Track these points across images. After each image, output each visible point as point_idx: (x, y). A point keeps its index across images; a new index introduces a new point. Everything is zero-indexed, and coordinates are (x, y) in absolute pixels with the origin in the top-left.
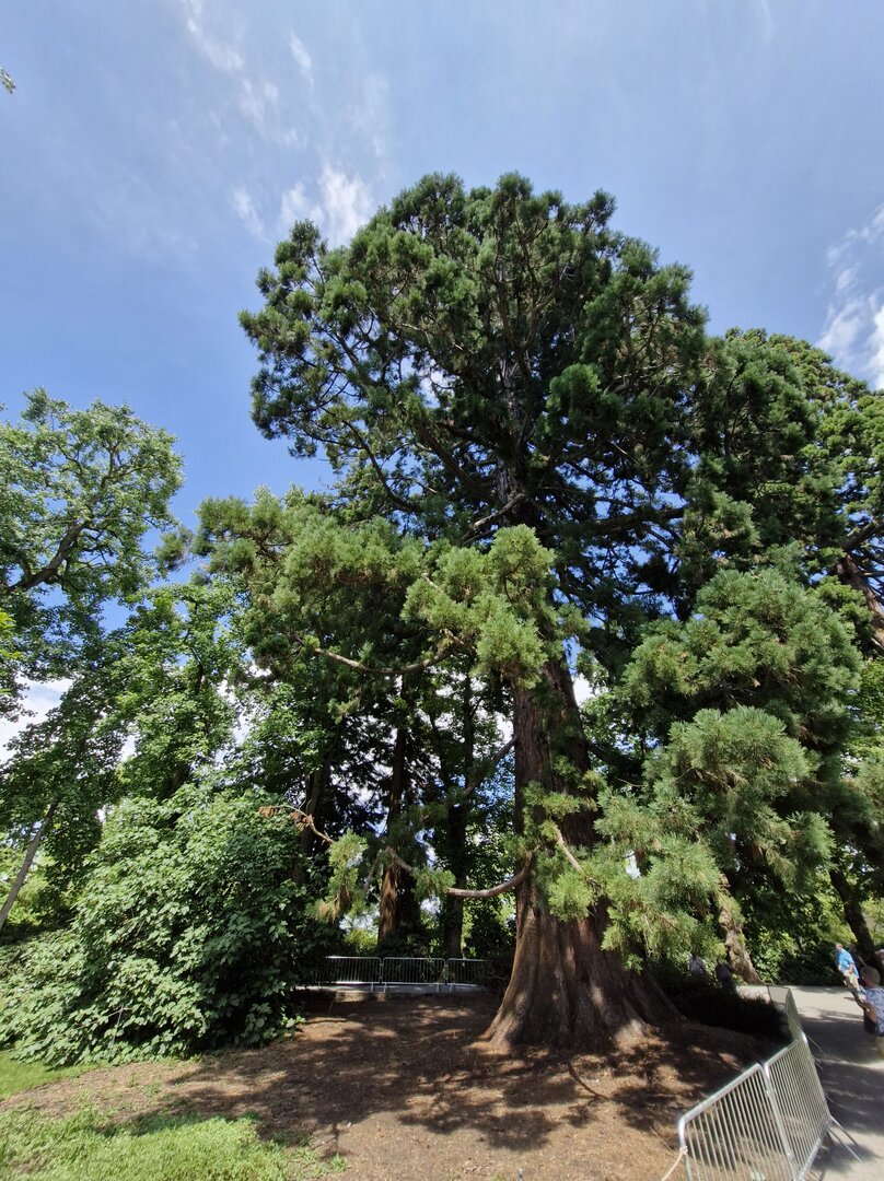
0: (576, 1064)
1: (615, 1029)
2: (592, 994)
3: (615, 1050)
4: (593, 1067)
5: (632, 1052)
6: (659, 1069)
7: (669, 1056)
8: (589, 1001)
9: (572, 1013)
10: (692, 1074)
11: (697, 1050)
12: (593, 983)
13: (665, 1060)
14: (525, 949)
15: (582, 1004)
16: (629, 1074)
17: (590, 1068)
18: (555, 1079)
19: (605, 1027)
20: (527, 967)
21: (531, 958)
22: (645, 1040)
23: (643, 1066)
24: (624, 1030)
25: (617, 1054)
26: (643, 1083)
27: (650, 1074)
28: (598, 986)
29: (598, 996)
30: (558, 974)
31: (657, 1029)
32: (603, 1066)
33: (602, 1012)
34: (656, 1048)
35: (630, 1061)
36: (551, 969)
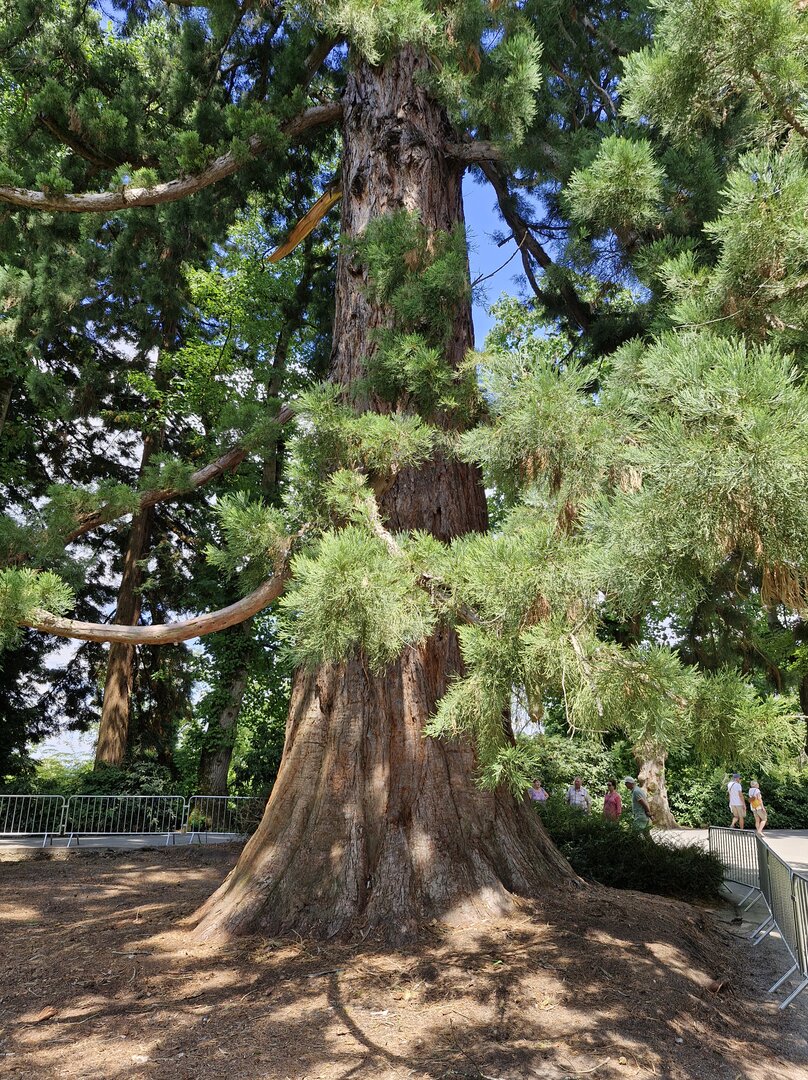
0: (348, 976)
1: (447, 905)
2: (411, 845)
3: (440, 943)
4: (383, 981)
5: (474, 948)
6: (524, 982)
7: (549, 953)
8: (403, 856)
9: (366, 879)
10: (592, 989)
11: (604, 938)
12: (417, 825)
13: (537, 963)
14: (295, 770)
15: (389, 865)
16: (459, 995)
17: (377, 984)
18: (290, 1013)
19: (428, 901)
20: (293, 801)
21: (302, 784)
22: (503, 923)
23: (492, 977)
24: (466, 907)
25: (441, 952)
26: (485, 1014)
27: (503, 993)
28: (426, 830)
29: (422, 848)
30: (350, 811)
31: (530, 902)
32: (405, 978)
33: (426, 875)
34: (524, 938)
35: (465, 968)
36: (336, 802)
